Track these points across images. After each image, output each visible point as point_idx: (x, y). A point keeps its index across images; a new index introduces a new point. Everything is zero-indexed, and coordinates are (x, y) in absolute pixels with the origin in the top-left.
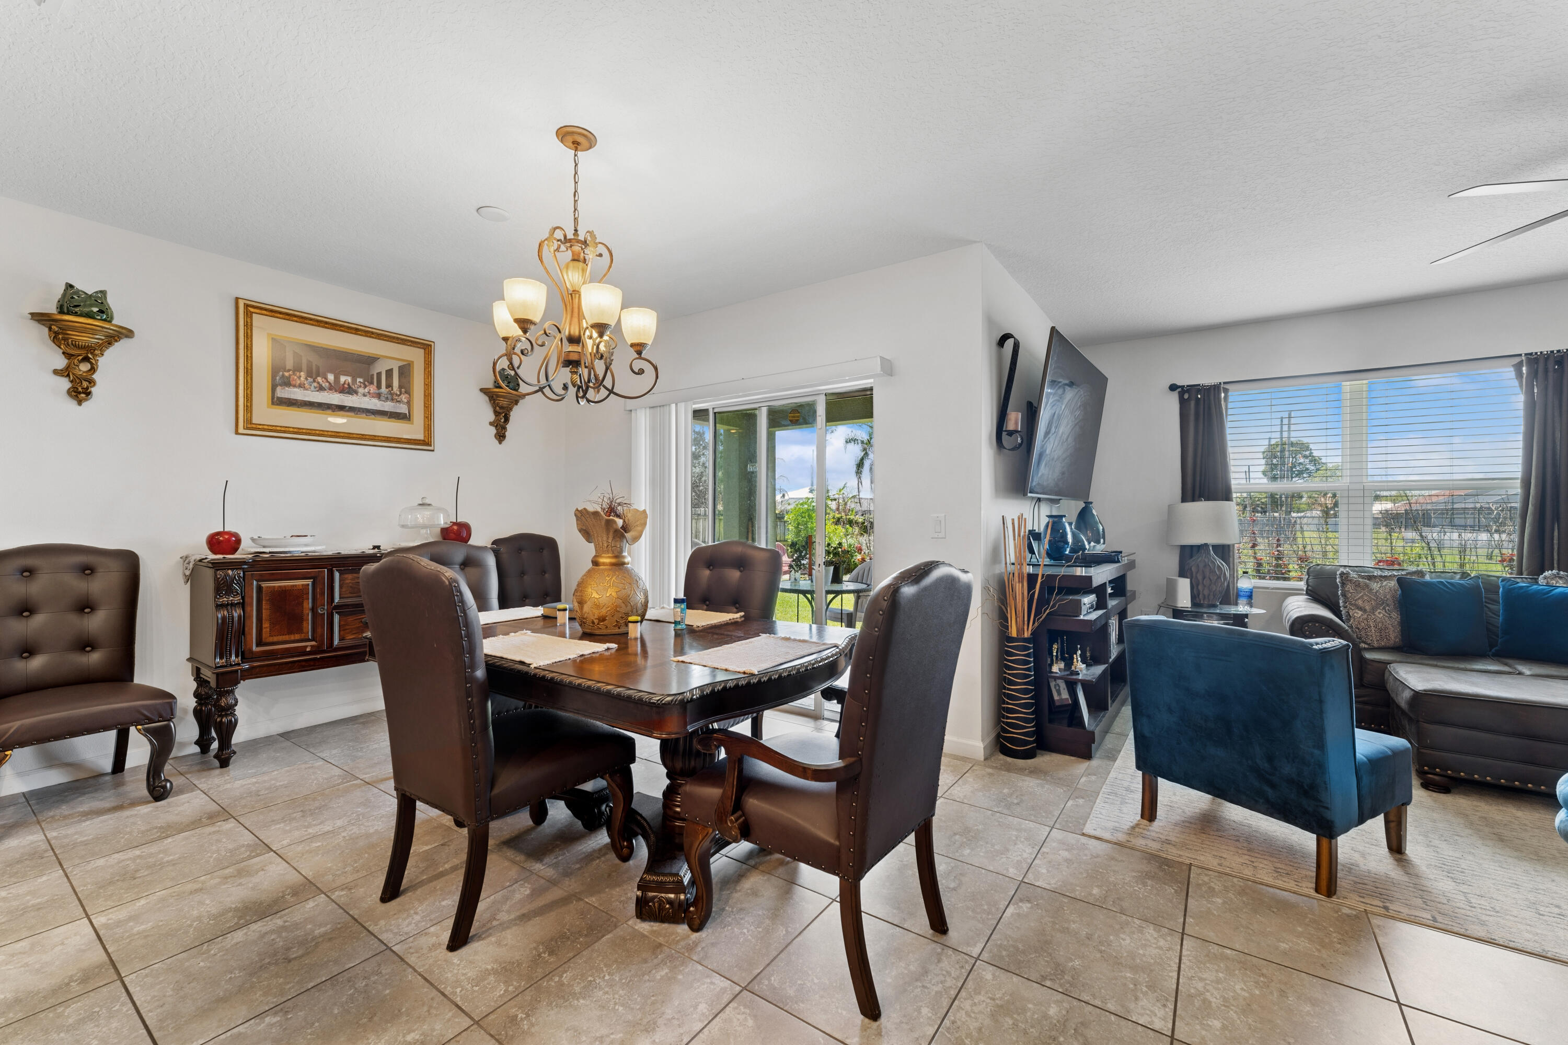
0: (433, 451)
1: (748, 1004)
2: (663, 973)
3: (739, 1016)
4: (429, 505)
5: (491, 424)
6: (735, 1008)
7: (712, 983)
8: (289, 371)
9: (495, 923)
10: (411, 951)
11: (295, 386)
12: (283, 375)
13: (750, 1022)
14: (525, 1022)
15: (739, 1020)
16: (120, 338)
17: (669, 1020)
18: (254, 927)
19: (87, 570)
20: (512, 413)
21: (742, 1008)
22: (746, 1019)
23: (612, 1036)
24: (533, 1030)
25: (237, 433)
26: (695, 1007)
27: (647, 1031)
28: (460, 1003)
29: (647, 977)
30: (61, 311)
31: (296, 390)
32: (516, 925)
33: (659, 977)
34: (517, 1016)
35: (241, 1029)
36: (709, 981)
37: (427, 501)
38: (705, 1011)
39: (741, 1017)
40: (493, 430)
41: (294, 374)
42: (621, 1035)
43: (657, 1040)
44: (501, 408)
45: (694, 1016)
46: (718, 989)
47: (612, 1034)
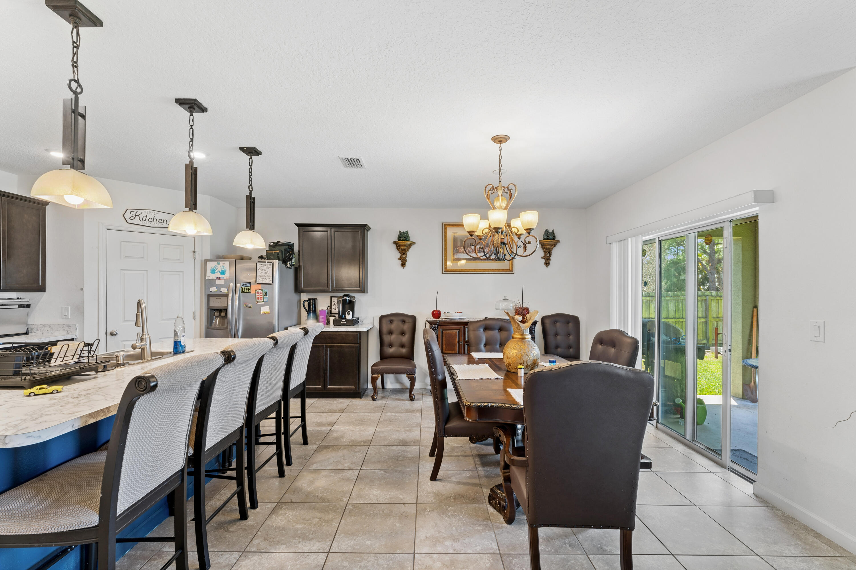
0: (514, 274)
1: (495, 559)
2: (479, 528)
3: (487, 560)
4: (507, 300)
5: (542, 258)
6: (489, 557)
7: (491, 544)
8: (458, 247)
9: (450, 479)
10: (422, 474)
11: (460, 253)
12: (457, 249)
13: (488, 565)
14: (427, 512)
15: (485, 561)
16: (412, 245)
17: (464, 543)
18: (399, 447)
19: (404, 322)
20: (552, 252)
21: (491, 559)
22: (488, 563)
23: (443, 534)
24: (427, 516)
25: (443, 273)
26: (476, 546)
27: (454, 540)
28: (418, 496)
29: (473, 526)
30: (398, 240)
31: (461, 254)
32: (454, 484)
33: (476, 528)
34: (427, 509)
35: (376, 471)
36: (491, 542)
37: (507, 298)
38: (478, 549)
39: (487, 561)
40: (543, 261)
41: (460, 248)
42: (446, 535)
43: (453, 545)
44: (547, 249)
45: (473, 548)
46: (491, 547)
47: (444, 533)
